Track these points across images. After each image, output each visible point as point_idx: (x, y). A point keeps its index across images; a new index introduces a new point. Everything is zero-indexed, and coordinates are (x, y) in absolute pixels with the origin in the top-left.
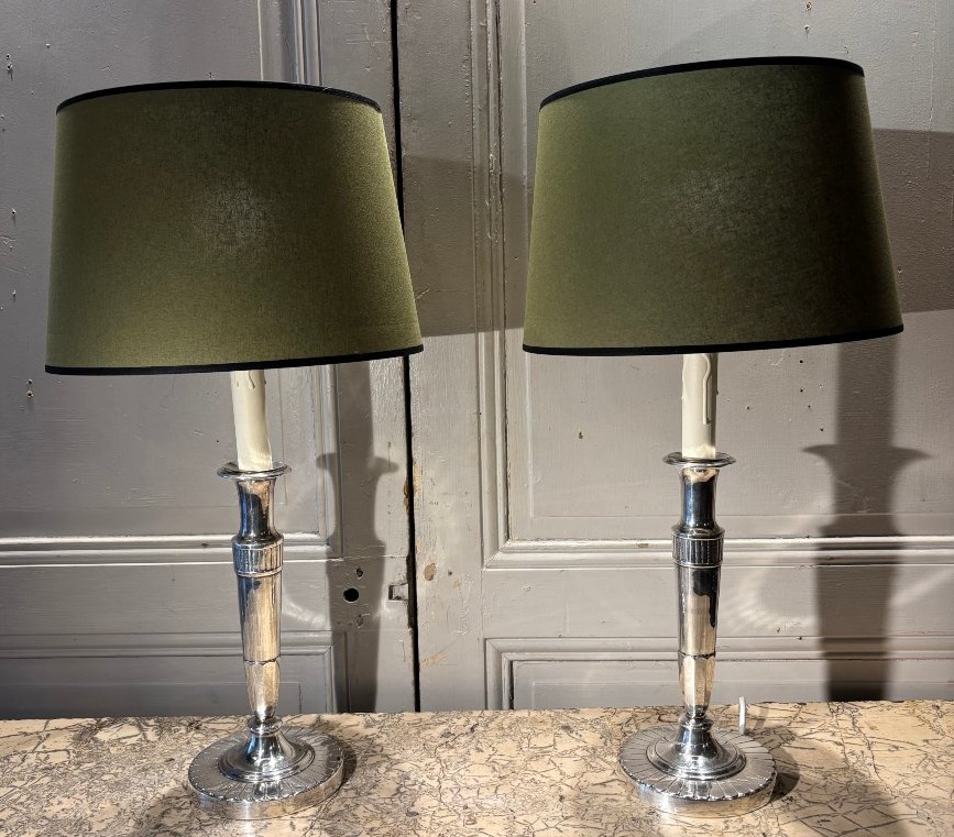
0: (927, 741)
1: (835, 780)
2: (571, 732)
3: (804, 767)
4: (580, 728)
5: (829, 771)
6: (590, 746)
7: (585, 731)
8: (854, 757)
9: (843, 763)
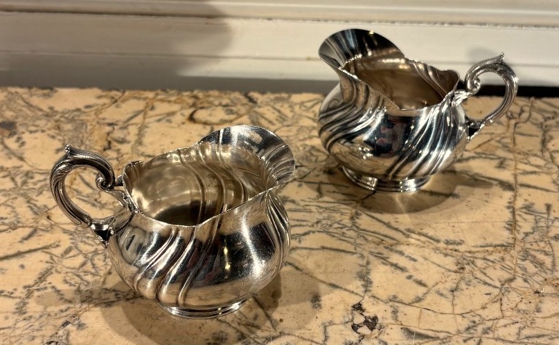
1: (479, 275)
2: (11, 135)
3: (423, 238)
4: (33, 128)
5: (474, 249)
6: (26, 168)
7: (38, 135)
8: (530, 218)
9: (506, 234)
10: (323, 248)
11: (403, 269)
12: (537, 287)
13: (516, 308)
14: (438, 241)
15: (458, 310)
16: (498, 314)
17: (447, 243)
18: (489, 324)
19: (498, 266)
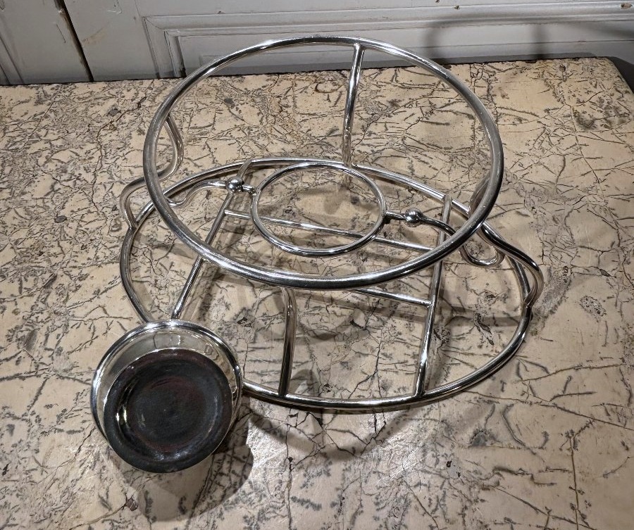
0: (547, 111)
1: (460, 163)
2: (233, 107)
3: (435, 148)
4: (242, 102)
5: (457, 151)
6: (247, 125)
7: (245, 105)
8: (481, 133)
9: (471, 141)
10: (392, 156)
11: (427, 163)
12: (484, 166)
13: (475, 177)
14: (441, 148)
15: (451, 179)
16: (467, 180)
17: (445, 149)
18: (464, 184)
19: (467, 158)
